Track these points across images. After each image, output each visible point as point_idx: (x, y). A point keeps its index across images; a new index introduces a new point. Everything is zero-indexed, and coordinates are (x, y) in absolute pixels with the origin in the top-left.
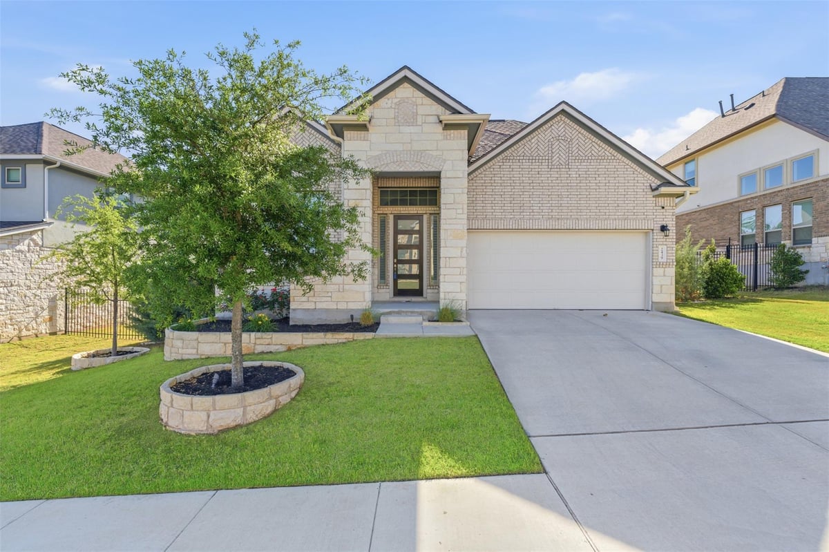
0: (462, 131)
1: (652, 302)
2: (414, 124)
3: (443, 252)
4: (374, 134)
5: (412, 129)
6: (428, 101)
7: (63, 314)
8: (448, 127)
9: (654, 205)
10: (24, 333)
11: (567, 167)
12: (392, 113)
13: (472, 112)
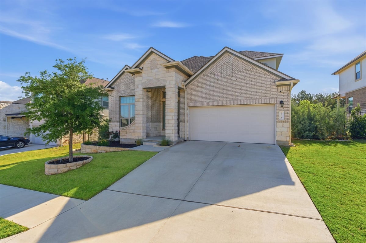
0: (173, 69)
1: (276, 141)
2: (157, 68)
3: (167, 118)
4: (144, 74)
5: (156, 70)
6: (161, 59)
7: (88, 136)
8: (167, 68)
9: (277, 91)
10: (76, 142)
11: (230, 76)
12: (149, 65)
13: (174, 61)
